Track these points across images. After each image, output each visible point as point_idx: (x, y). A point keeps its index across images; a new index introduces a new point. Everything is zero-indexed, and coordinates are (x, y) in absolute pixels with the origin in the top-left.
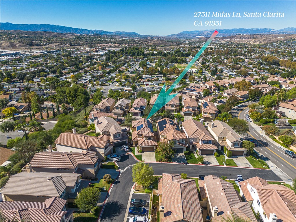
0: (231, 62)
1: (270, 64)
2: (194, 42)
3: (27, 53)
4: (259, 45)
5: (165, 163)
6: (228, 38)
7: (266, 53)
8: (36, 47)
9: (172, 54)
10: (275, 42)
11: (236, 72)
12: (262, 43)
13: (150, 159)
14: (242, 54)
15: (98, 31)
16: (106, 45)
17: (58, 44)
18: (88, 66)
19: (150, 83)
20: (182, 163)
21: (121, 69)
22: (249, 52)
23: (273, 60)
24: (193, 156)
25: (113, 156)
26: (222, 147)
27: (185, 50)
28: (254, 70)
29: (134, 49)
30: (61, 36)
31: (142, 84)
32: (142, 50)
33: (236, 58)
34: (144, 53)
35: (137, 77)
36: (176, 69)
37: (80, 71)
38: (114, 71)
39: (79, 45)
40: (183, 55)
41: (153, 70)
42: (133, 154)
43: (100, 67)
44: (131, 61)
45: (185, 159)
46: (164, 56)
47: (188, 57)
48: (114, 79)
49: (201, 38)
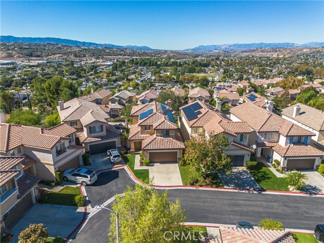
3: (24, 63)
4: (283, 58)
5: (206, 189)
6: (248, 52)
7: (294, 64)
8: (37, 58)
9: (189, 64)
13: (169, 179)
15: (107, 45)
16: (114, 57)
17: (61, 55)
18: (91, 75)
20: (248, 190)
21: (129, 78)
22: (274, 64)
23: (306, 70)
24: (267, 172)
25: (79, 171)
30: (66, 48)
32: (155, 60)
33: (261, 68)
34: (156, 63)
35: (148, 85)
36: (194, 76)
37: (81, 79)
38: (121, 79)
39: (84, 56)
40: (201, 65)
41: (168, 77)
42: (130, 168)
43: (105, 75)
44: (142, 71)
45: (252, 178)
46: (179, 66)
47: (207, 67)
48: (120, 86)
49: (219, 52)
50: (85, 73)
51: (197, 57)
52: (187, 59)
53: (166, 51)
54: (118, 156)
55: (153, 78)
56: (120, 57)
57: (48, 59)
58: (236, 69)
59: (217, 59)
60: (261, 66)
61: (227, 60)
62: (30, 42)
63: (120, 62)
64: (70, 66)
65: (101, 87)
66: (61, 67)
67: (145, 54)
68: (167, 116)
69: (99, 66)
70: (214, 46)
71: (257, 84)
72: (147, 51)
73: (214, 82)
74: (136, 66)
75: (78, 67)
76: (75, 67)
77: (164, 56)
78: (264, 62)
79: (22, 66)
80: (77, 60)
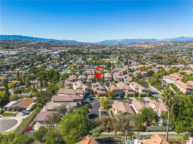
0: (135, 58)
1: (157, 58)
2: (112, 47)
3: (6, 53)
4: (150, 48)
6: (132, 44)
7: (155, 52)
8: (12, 49)
9: (100, 53)
10: (160, 47)
11: (139, 63)
12: (152, 47)
14: (141, 53)
16: (57, 48)
17: (26, 47)
18: (49, 61)
19: (90, 70)
21: (70, 62)
22: (145, 52)
23: (159, 57)
24: (124, 97)
26: (137, 93)
27: (108, 51)
28: (149, 62)
29: (76, 51)
30: (27, 42)
31: (85, 70)
32: (81, 51)
33: (138, 55)
34: (83, 52)
35: (81, 66)
36: (104, 61)
37: (44, 64)
38: (66, 63)
39: (40, 48)
40: (107, 54)
41: (91, 62)
42: (96, 98)
43: (57, 61)
44: (76, 58)
45: (121, 98)
47: (110, 55)
48: (67, 67)
49: (116, 44)
50: (45, 60)
55: (83, 62)
56: (60, 48)
57: (18, 50)
58: (125, 56)
59: (115, 49)
61: (120, 50)
62: (4, 39)
64: (35, 56)
68: (102, 86)
69: (51, 55)
70: (113, 40)
71: (132, 69)
73: (114, 64)
74: (72, 55)
78: (140, 51)
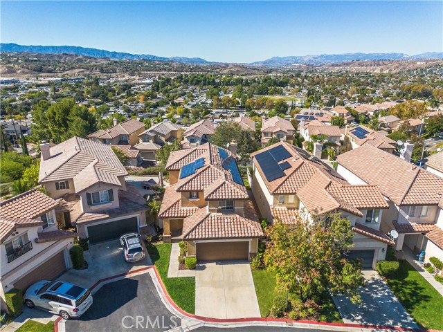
0: (354, 94)
3: (30, 82)
4: (389, 74)
5: (308, 326)
6: (340, 66)
9: (258, 83)
10: (413, 70)
12: (394, 72)
15: (146, 56)
16: (156, 72)
17: (82, 70)
18: (123, 97)
20: (391, 328)
21: (176, 101)
22: (377, 82)
32: (212, 77)
33: (359, 88)
34: (214, 81)
35: (202, 111)
36: (266, 99)
37: (108, 104)
38: (164, 103)
39: (114, 71)
40: (275, 83)
41: (230, 100)
42: (160, 272)
43: (142, 97)
44: (194, 92)
45: (395, 299)
46: (246, 86)
47: (284, 87)
48: (163, 113)
49: (300, 66)
50: (114, 95)
51: (270, 72)
52: (255, 76)
53: (227, 65)
54: (138, 250)
55: (209, 101)
56: (163, 72)
57: (63, 76)
58: (325, 90)
59: (298, 75)
60: (360, 85)
61: (311, 77)
62: (40, 52)
63: (163, 79)
64: (93, 86)
65: (135, 114)
66: (81, 86)
67: (198, 68)
68: (229, 172)
69: (134, 85)
70: (293, 57)
71: (359, 111)
72: (201, 65)
73: (295, 107)
74: (185, 85)
75: (105, 87)
76: (101, 87)
77: (225, 71)
78: (362, 80)
79: (26, 85)
80: (104, 76)
